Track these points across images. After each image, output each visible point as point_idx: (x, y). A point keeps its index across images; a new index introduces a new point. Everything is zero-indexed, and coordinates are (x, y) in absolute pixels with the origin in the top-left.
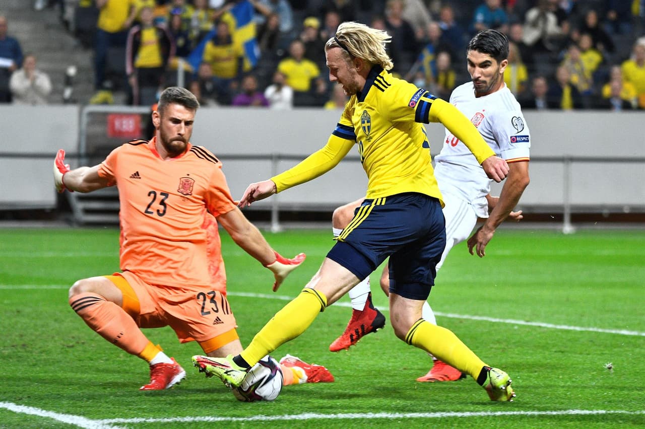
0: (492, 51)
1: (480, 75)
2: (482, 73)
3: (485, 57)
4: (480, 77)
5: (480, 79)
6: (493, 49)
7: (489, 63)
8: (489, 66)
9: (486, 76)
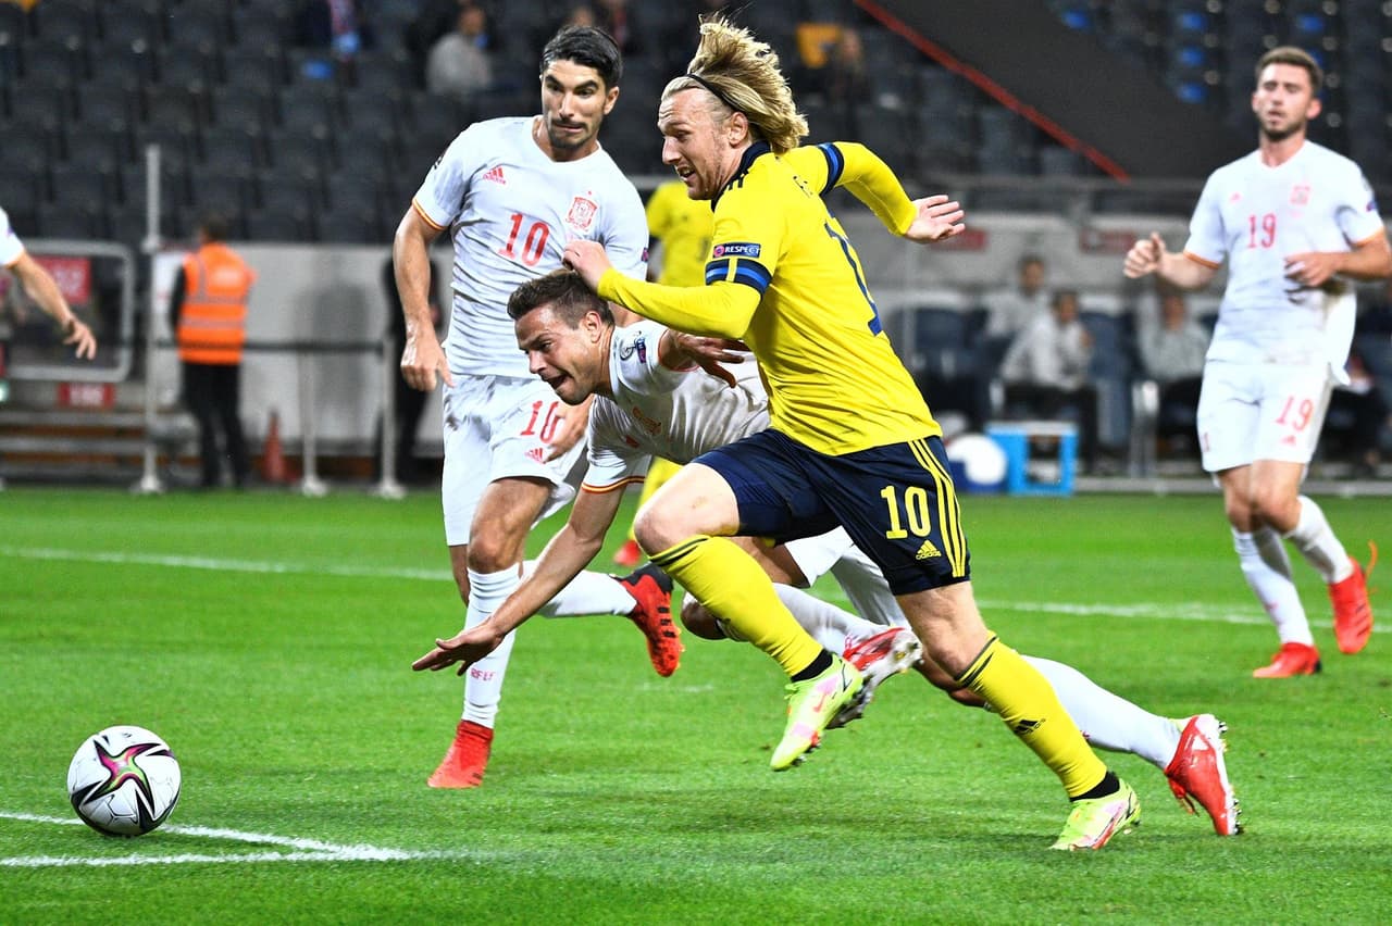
0: (603, 64)
1: (572, 112)
2: (578, 108)
3: (585, 74)
4: (572, 115)
5: (573, 119)
6: (604, 60)
7: (592, 88)
8: (592, 93)
9: (588, 115)
